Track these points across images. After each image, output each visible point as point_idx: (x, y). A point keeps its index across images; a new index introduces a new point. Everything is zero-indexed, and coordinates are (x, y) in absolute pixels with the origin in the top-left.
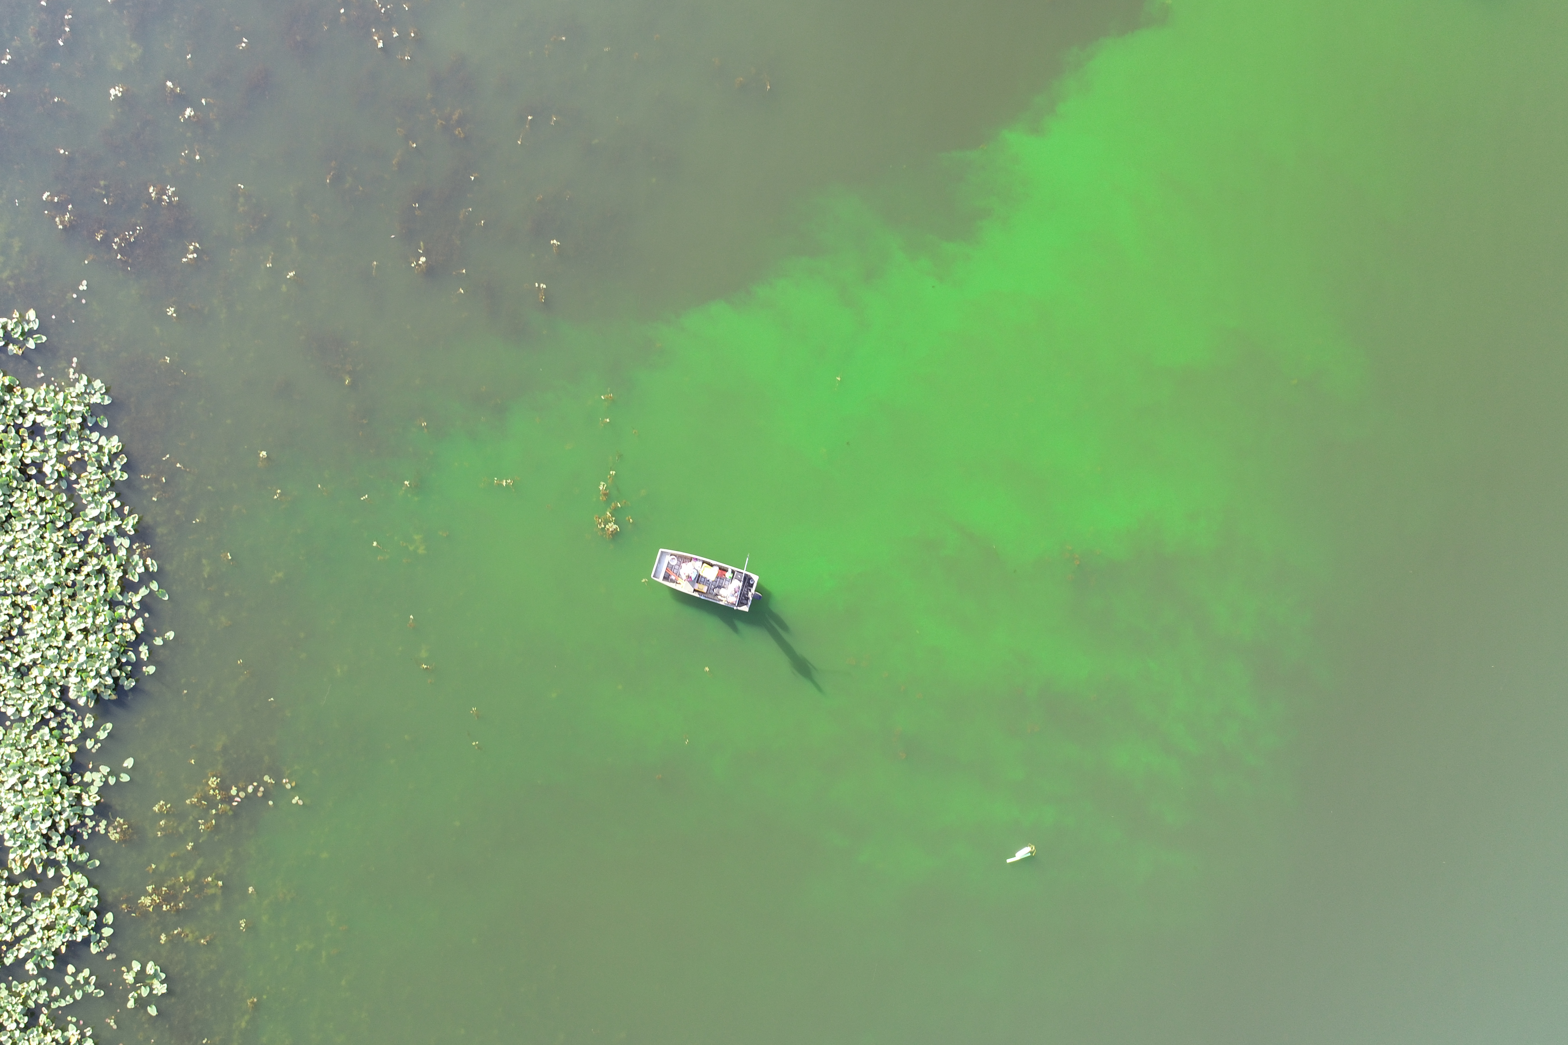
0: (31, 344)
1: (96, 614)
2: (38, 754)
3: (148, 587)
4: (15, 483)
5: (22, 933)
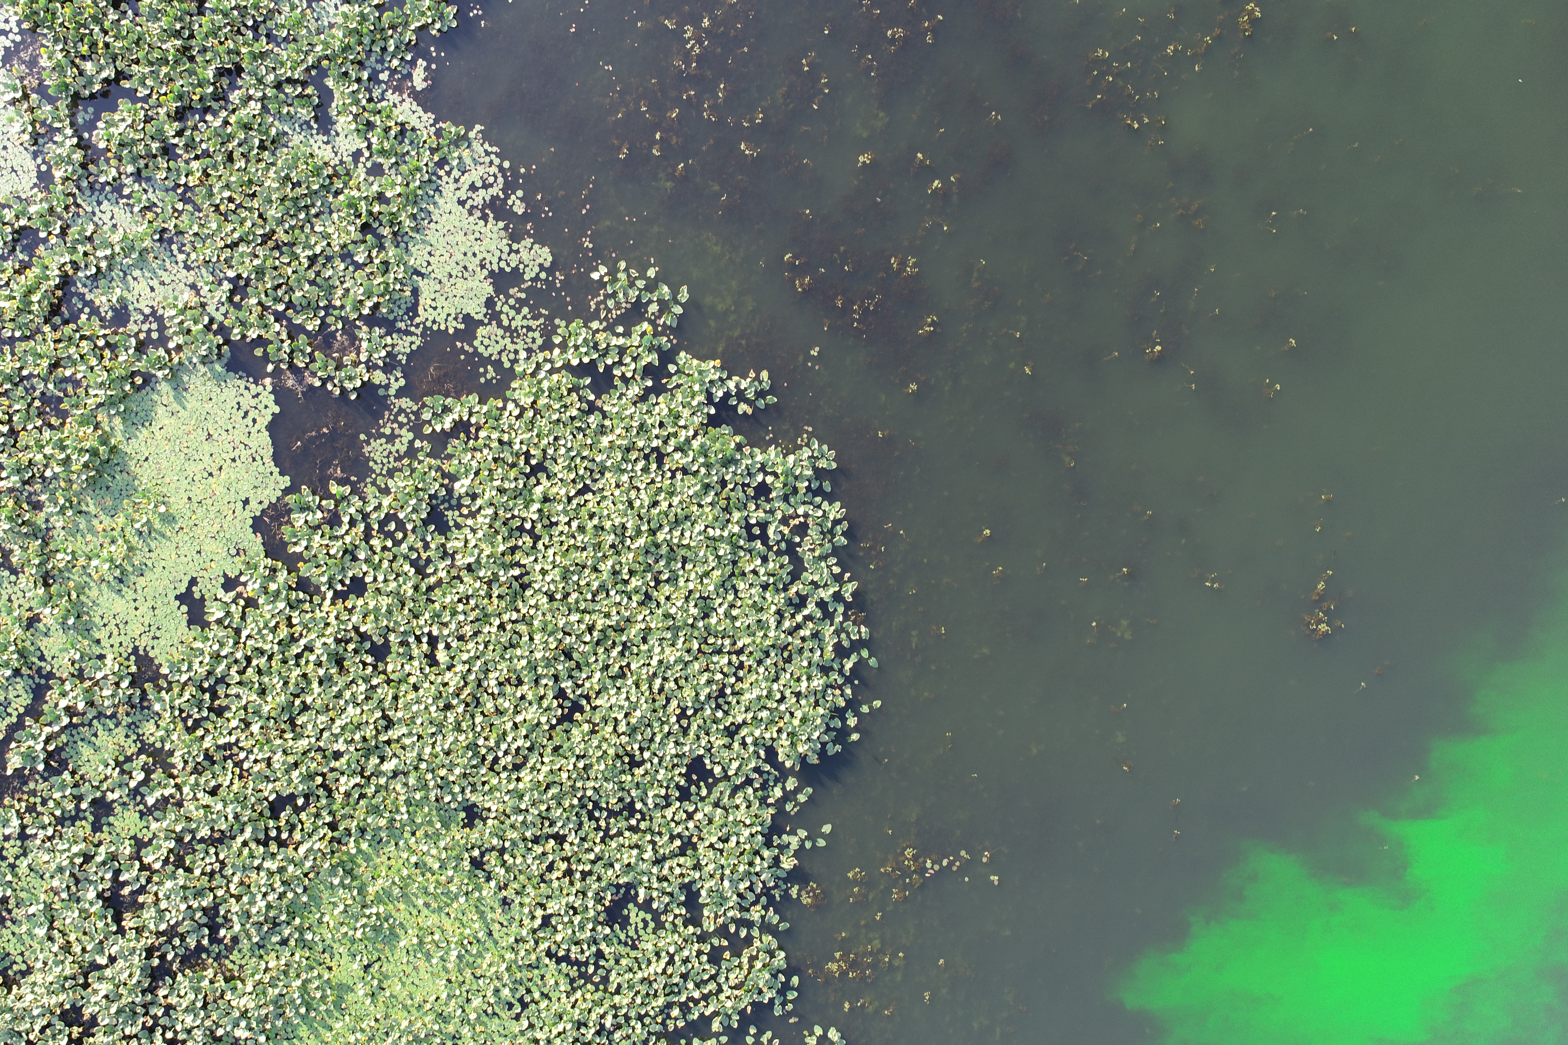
0: (761, 404)
1: (809, 678)
2: (741, 814)
3: (859, 654)
4: (742, 543)
5: (710, 991)
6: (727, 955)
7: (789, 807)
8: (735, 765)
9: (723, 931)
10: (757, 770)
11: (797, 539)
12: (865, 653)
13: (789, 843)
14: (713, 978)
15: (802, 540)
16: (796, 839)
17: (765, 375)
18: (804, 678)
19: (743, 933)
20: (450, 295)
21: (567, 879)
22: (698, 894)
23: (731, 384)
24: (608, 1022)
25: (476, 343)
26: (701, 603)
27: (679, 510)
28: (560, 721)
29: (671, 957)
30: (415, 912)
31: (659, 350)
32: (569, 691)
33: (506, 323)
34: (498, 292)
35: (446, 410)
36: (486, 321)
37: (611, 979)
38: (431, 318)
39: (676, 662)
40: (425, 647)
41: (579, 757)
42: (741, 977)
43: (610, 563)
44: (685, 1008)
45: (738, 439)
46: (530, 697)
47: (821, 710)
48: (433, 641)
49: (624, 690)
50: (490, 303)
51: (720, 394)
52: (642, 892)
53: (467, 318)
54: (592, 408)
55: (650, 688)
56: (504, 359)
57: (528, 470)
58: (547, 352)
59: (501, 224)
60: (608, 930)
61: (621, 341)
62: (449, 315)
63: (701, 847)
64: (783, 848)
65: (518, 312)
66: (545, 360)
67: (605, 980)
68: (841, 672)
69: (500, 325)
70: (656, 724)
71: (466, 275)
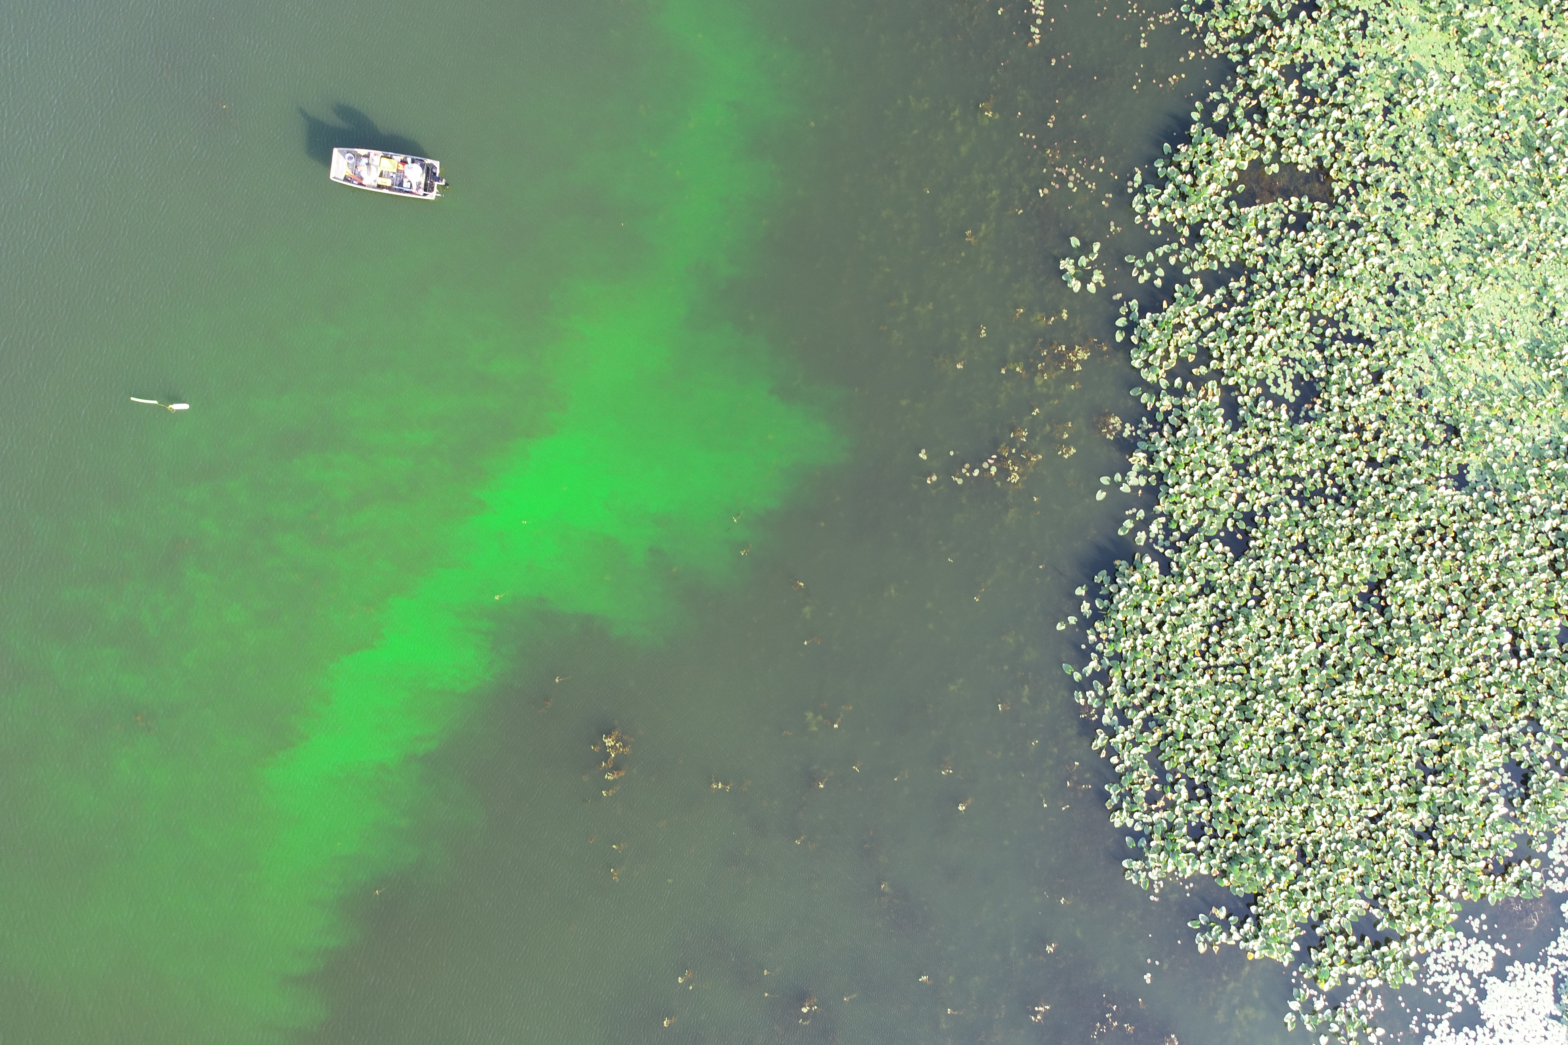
1: (1134, 648)
2: (1192, 504)
3: (1083, 675)
4: (1215, 780)
5: (1205, 319)
6: (1191, 358)
7: (1141, 514)
8: (1202, 553)
9: (1199, 382)
10: (1180, 550)
11: (1157, 787)
12: (1077, 676)
13: (1137, 477)
14: (1204, 334)
15: (1153, 786)
16: (1130, 483)
17: (1202, 949)
18: (1139, 648)
19: (1178, 382)
20: (1522, 999)
21: (1361, 421)
22: (1225, 417)
23: (1236, 936)
24: (1307, 279)
25: (1493, 953)
26: (1249, 714)
27: (1281, 808)
28: (1381, 582)
29: (1249, 354)
30: (1509, 373)
31: (1310, 964)
32: (1376, 614)
33: (1465, 976)
34: (1475, 1007)
35: (1518, 884)
36: (1484, 976)
37: (1308, 325)
38: (1540, 973)
39: (1272, 655)
40: (1523, 646)
41: (1360, 548)
42: (1176, 336)
43: (1347, 748)
44: (1230, 299)
45: (1225, 882)
46: (1416, 605)
47: (1120, 617)
48: (1515, 653)
49: (1320, 619)
50: (1482, 994)
51: (1247, 926)
52: (1284, 417)
53: (1503, 976)
54: (1374, 901)
55: (1294, 625)
56: (1463, 940)
57: (1434, 832)
58: (1422, 952)
60: (1315, 373)
61: (1351, 971)
62: (1522, 979)
63: (1227, 467)
64: (1144, 472)
65: (1453, 989)
66: (1422, 943)
67: (1313, 321)
68: (1100, 655)
69: (1470, 973)
70: (1287, 589)
71: (1508, 1021)
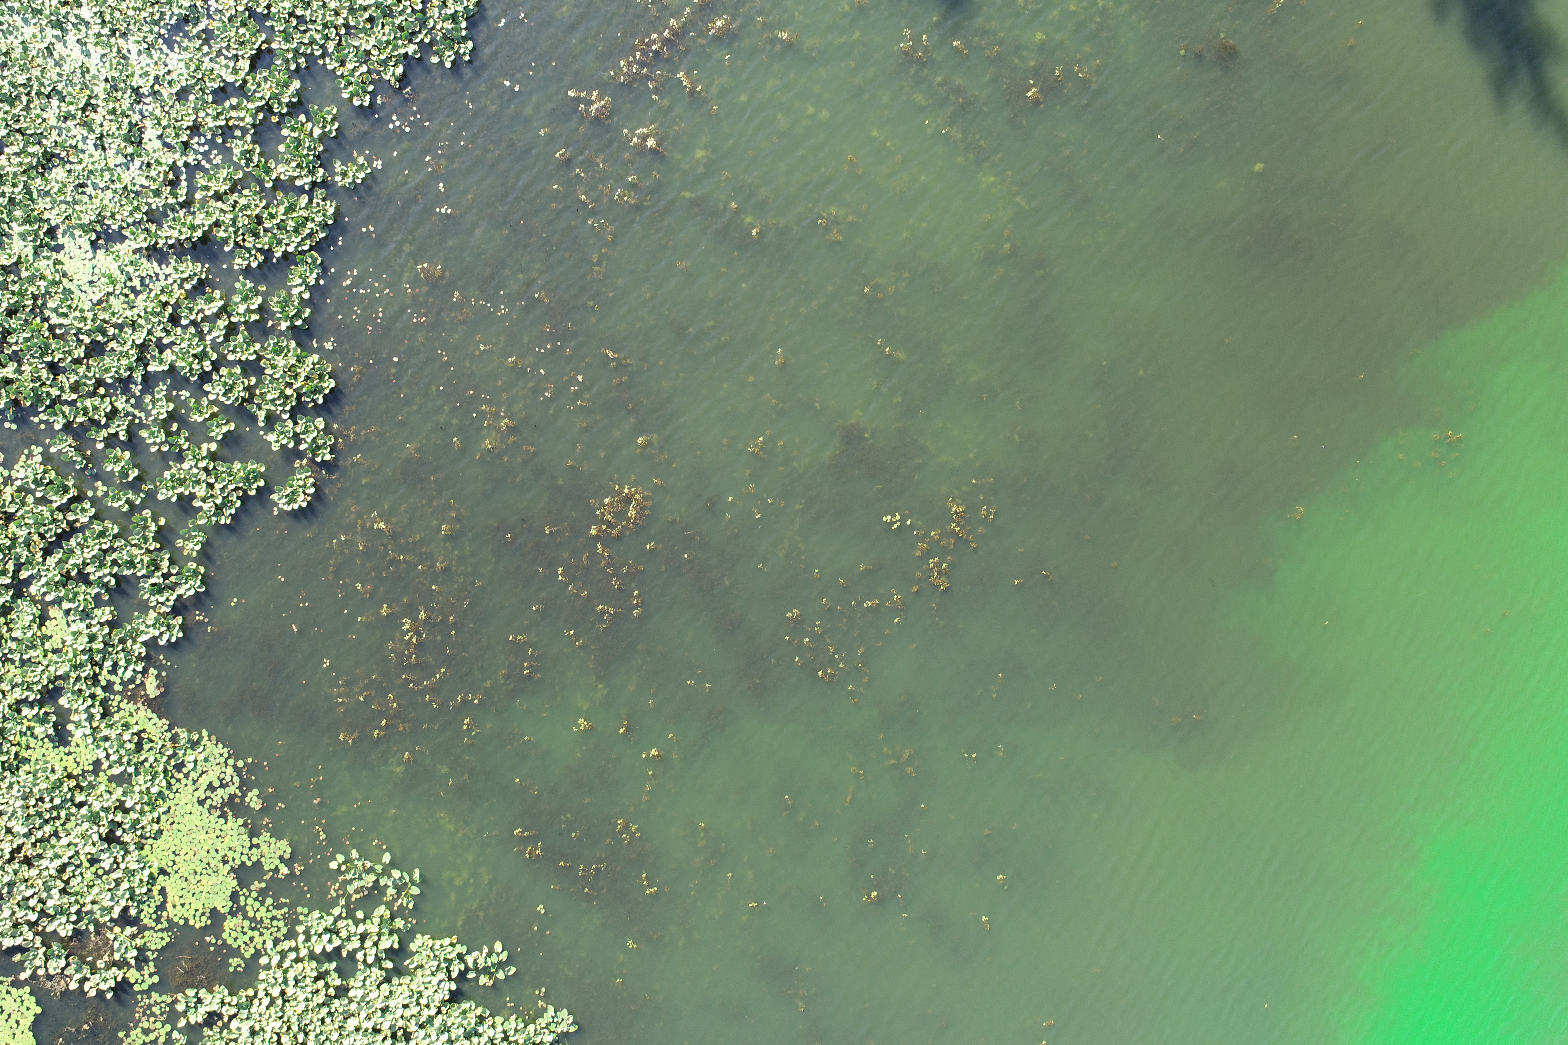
0: (501, 975)
59: (241, 821)
